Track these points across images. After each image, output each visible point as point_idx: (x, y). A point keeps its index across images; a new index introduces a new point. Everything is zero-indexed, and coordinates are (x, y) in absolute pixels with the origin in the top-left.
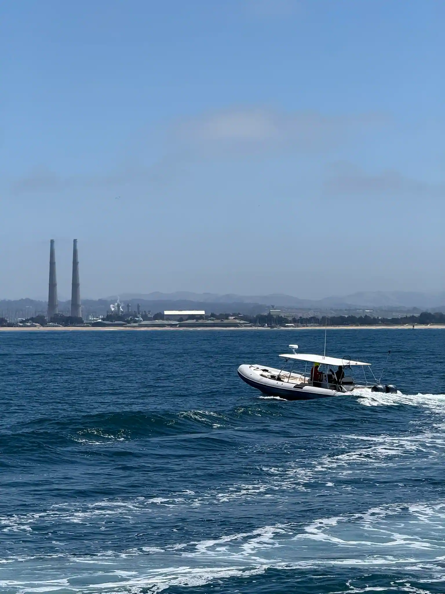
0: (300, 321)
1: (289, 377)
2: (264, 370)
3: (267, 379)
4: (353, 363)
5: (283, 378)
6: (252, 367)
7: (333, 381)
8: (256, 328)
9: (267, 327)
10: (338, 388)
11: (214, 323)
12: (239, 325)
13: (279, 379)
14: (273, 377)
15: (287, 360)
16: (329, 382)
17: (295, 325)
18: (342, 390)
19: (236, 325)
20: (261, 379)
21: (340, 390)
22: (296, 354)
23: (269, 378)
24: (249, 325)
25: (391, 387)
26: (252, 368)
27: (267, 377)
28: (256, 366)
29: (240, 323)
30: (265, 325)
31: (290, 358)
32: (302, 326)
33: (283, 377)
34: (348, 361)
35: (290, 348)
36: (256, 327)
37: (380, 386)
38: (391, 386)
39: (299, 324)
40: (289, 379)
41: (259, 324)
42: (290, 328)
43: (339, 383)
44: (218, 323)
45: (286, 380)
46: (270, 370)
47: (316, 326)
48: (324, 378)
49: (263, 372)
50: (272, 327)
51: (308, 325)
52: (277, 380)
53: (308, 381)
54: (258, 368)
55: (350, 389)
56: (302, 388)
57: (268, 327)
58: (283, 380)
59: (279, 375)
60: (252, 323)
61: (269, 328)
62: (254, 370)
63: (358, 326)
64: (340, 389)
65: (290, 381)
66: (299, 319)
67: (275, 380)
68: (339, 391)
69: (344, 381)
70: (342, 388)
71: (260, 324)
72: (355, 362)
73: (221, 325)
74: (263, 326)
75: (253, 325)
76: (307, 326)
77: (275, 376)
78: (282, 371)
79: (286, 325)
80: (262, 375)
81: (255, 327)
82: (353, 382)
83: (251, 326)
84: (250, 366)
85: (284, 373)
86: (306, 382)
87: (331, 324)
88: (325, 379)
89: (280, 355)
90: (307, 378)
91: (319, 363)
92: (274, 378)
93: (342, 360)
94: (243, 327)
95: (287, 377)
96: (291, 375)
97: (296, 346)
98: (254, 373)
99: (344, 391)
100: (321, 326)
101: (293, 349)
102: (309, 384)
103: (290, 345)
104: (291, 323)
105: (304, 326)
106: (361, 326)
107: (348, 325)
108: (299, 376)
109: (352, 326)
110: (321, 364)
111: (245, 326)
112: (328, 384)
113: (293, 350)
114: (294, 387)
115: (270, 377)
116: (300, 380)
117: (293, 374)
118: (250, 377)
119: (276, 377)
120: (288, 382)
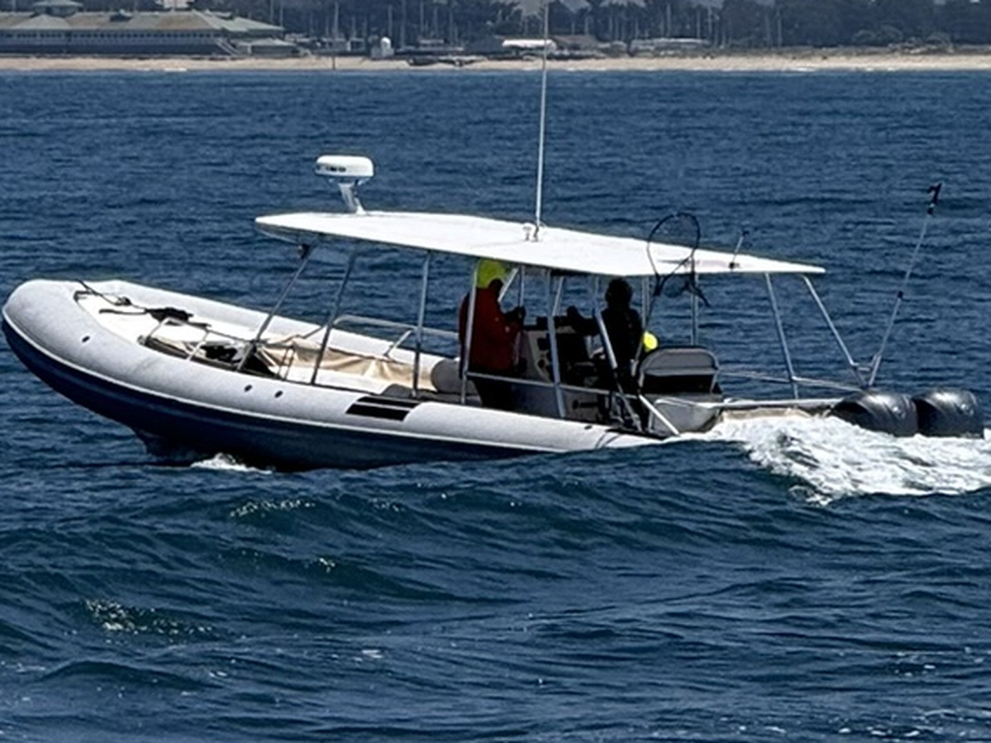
0: (588, 21)
1: (320, 354)
2: (160, 314)
3: (188, 361)
4: (710, 262)
5: (281, 364)
6: (91, 297)
7: (588, 372)
8: (325, 63)
9: (389, 58)
10: (625, 414)
11: (68, 34)
12: (220, 41)
13: (256, 365)
14: (218, 355)
15: (307, 249)
16: (565, 378)
17: (560, 48)
18: (644, 424)
19: (201, 46)
20: (151, 364)
21: (638, 423)
22: (360, 210)
23: (195, 359)
24: (278, 42)
25: (945, 407)
26: (91, 304)
27: (181, 354)
28: (116, 287)
29: (224, 33)
30: (378, 43)
31: (321, 235)
32: (605, 51)
33: (280, 353)
34: (683, 252)
35: (326, 177)
36: (327, 54)
37: (881, 400)
38: (947, 398)
39: (586, 40)
40: (317, 367)
41: (339, 39)
42: (529, 66)
43: (630, 385)
44: (95, 34)
45: (301, 371)
46: (202, 314)
47: (684, 55)
48: (536, 354)
49: (155, 322)
50: (419, 58)
51: (637, 44)
52: (243, 371)
53: (435, 375)
54: (127, 302)
55: (699, 420)
56: (401, 416)
57: (397, 56)
58: (283, 371)
59: (255, 343)
60: (298, 31)
61: (403, 64)
62: (102, 311)
63: (941, 52)
64: (635, 416)
65: (324, 376)
66: (583, 12)
67: (234, 369)
68: (628, 429)
69: (657, 373)
70: (644, 413)
71: (347, 37)
72: (727, 258)
73: (106, 41)
74: (366, 54)
75: (302, 44)
76: (632, 54)
77: (233, 351)
78: (276, 319)
79: (507, 43)
80: (150, 343)
81: (320, 55)
82: (710, 377)
83: (293, 52)
84: (78, 287)
85: (283, 329)
86: (426, 385)
87: (780, 40)
88: (541, 364)
89: (259, 220)
90: (429, 362)
91: (509, 265)
92: (229, 360)
93: (643, 244)
94: (244, 54)
95: (304, 353)
96: (329, 345)
97: (361, 166)
98: (103, 330)
99: (658, 428)
100: (721, 53)
101: (343, 180)
102: (443, 394)
103: (323, 160)
104: (535, 34)
105: (613, 53)
106: (958, 52)
107: (880, 44)
108: (376, 346)
109: (905, 51)
110: (515, 271)
111: (257, 52)
112: (561, 391)
113: (345, 188)
114: (354, 410)
115: (202, 354)
116: (382, 373)
117: (340, 339)
118: (76, 354)
119: (241, 356)
120: (313, 383)
